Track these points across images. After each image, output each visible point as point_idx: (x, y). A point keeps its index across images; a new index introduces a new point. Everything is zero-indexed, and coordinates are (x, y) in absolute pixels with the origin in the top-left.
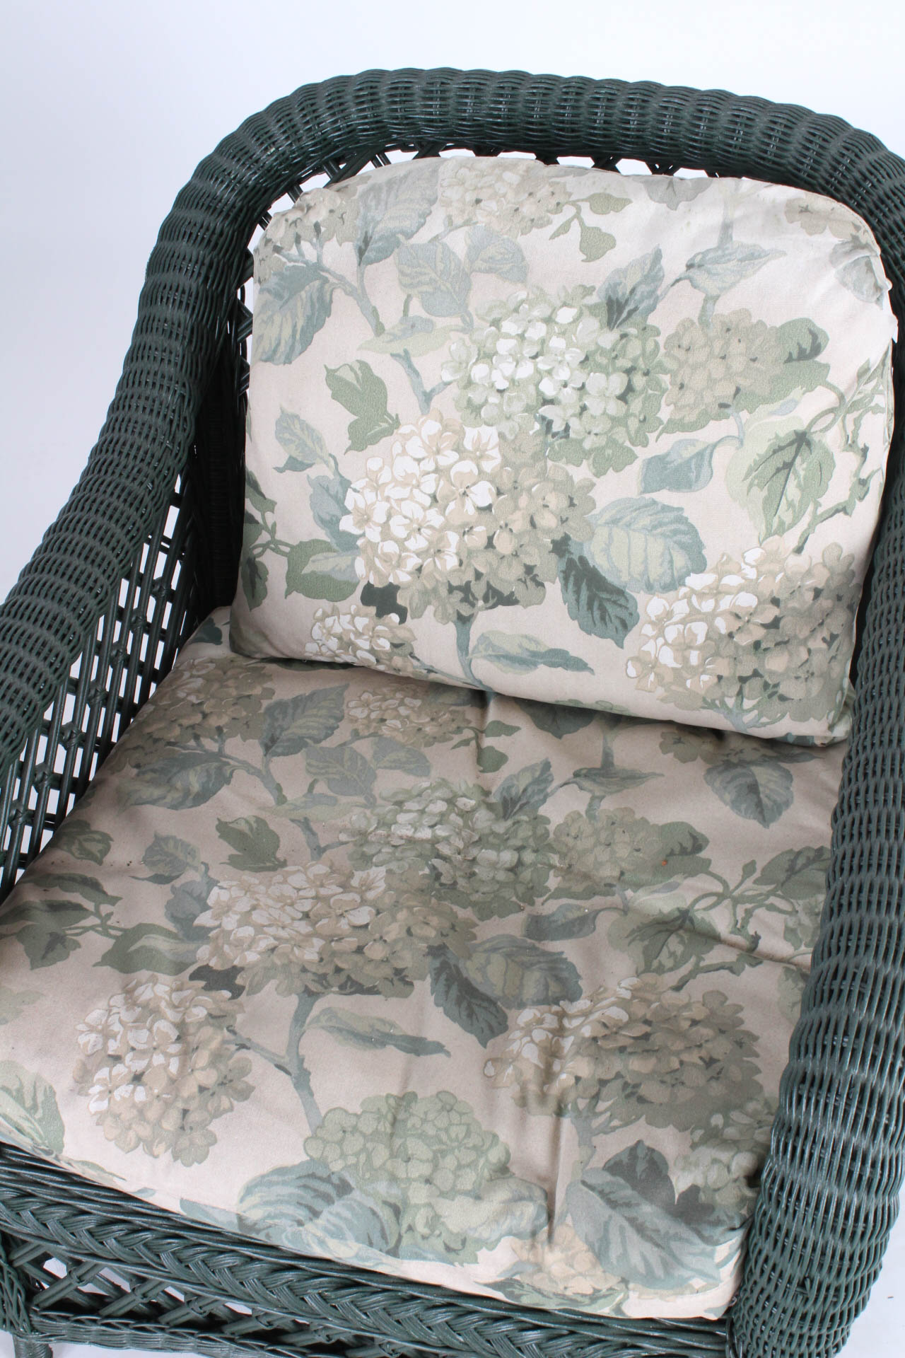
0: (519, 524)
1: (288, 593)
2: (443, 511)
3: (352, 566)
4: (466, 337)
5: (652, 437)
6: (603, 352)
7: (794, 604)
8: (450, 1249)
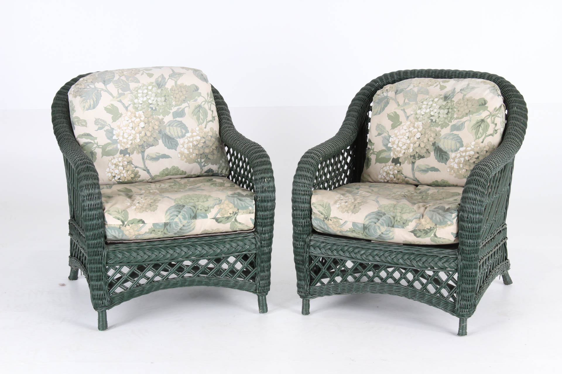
0: (425, 140)
1: (376, 163)
2: (410, 140)
3: (390, 154)
4: (416, 105)
5: (453, 121)
6: (443, 106)
7: (482, 154)
8: (404, 223)
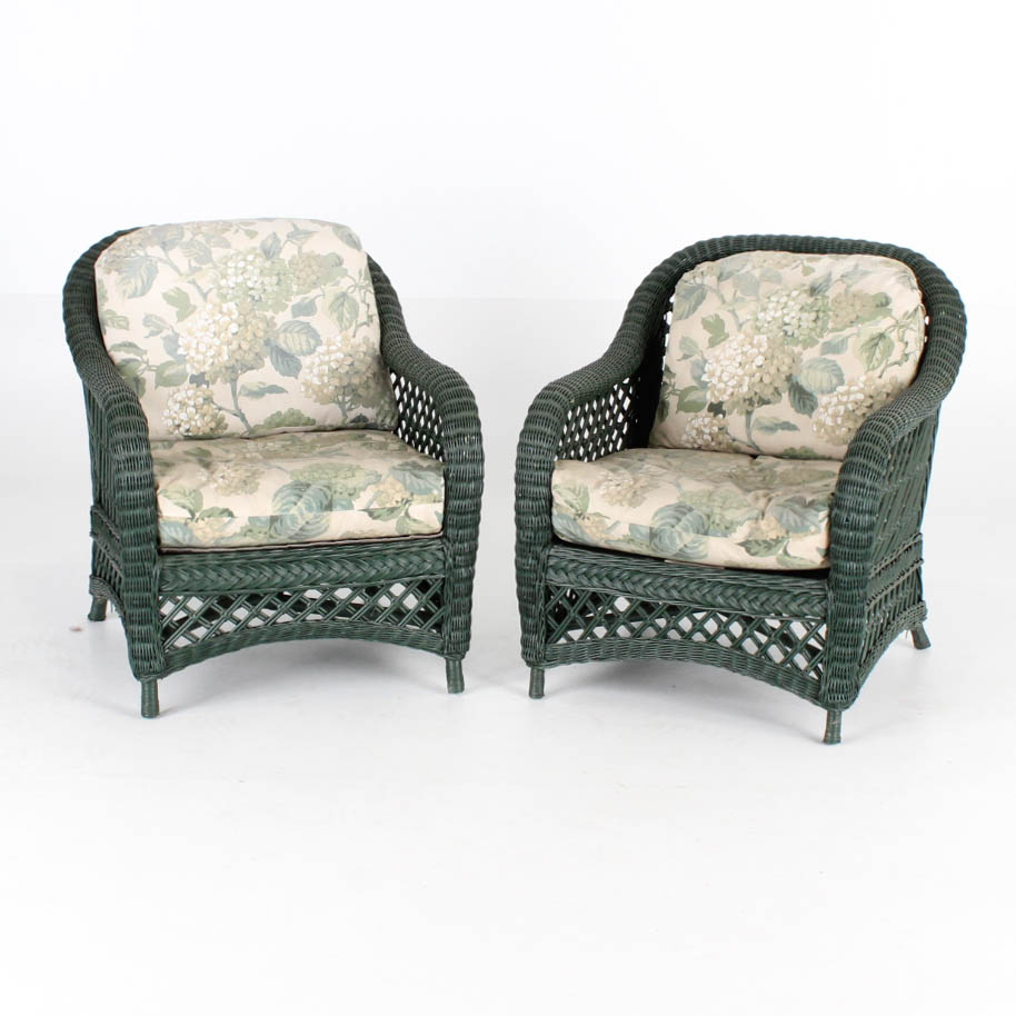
0: (773, 370)
1: (677, 412)
2: (743, 369)
3: (705, 396)
4: (757, 303)
5: (825, 334)
6: (807, 305)
7: (879, 398)
8: (727, 528)
